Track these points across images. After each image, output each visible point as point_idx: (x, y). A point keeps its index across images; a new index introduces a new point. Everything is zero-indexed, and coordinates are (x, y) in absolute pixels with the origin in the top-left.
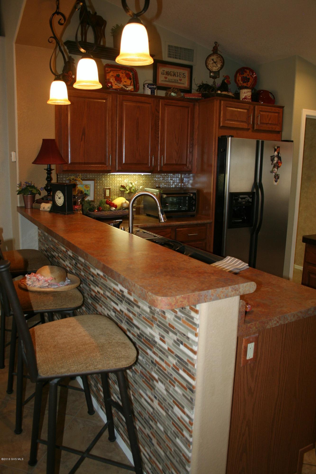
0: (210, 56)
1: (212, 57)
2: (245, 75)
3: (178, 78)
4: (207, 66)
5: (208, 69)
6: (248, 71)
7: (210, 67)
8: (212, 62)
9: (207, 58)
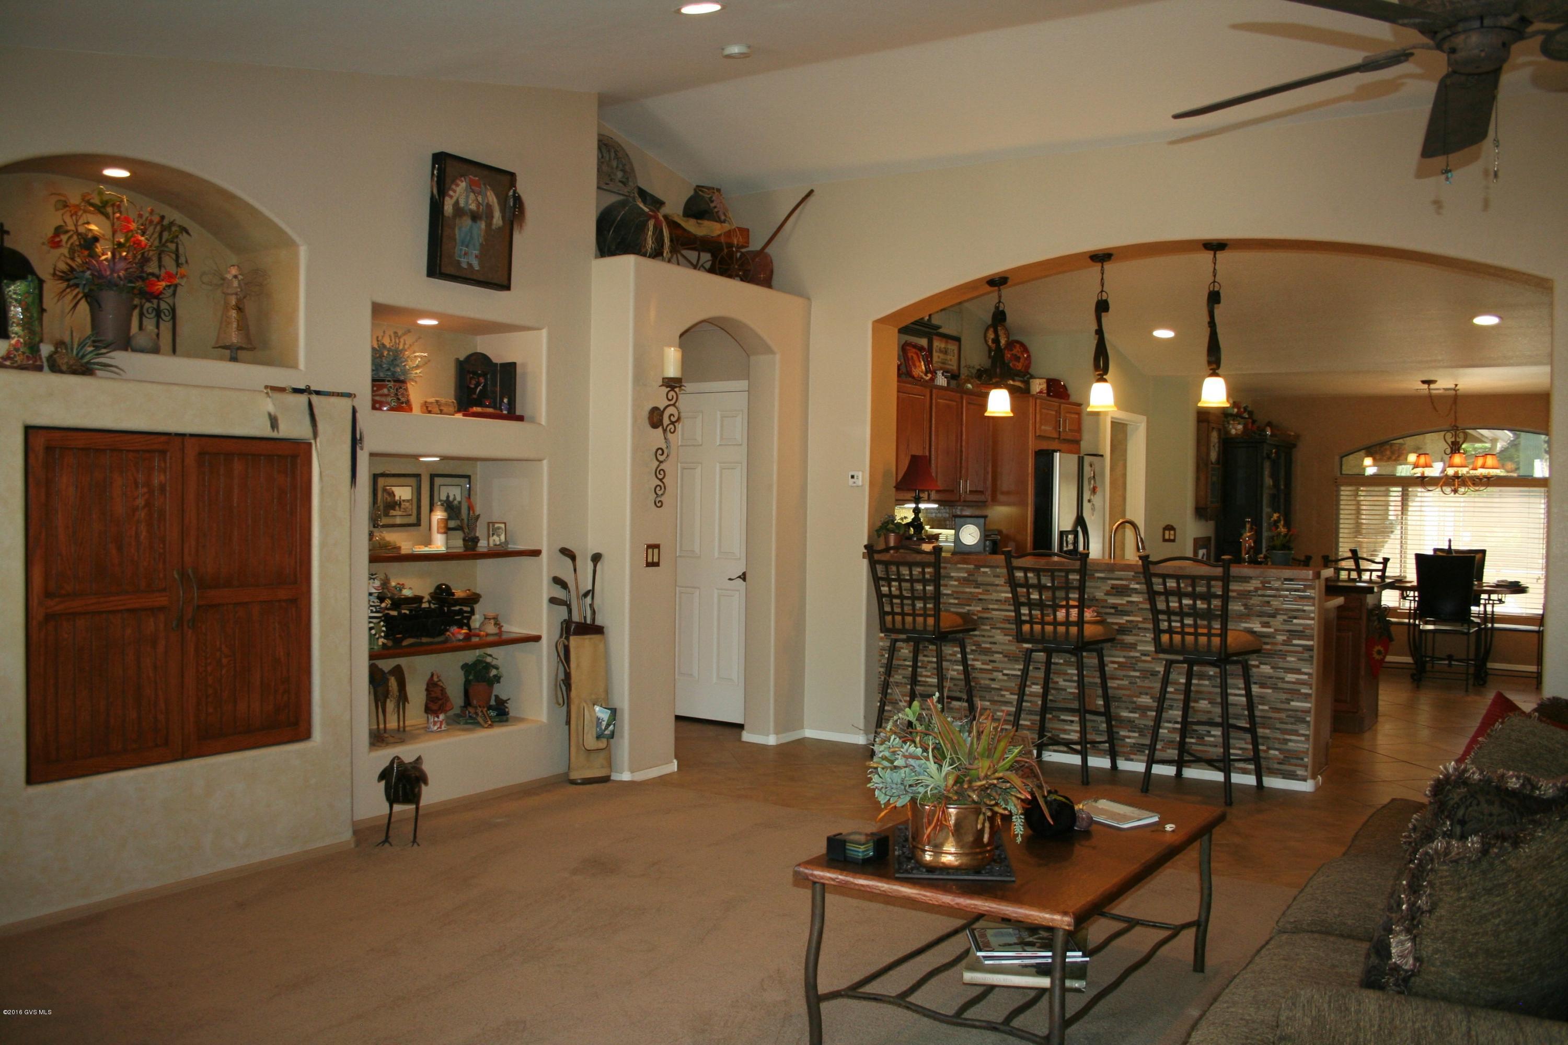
0: (990, 326)
2: (1014, 351)
3: (948, 358)
4: (986, 342)
5: (988, 345)
6: (1016, 346)
9: (987, 330)
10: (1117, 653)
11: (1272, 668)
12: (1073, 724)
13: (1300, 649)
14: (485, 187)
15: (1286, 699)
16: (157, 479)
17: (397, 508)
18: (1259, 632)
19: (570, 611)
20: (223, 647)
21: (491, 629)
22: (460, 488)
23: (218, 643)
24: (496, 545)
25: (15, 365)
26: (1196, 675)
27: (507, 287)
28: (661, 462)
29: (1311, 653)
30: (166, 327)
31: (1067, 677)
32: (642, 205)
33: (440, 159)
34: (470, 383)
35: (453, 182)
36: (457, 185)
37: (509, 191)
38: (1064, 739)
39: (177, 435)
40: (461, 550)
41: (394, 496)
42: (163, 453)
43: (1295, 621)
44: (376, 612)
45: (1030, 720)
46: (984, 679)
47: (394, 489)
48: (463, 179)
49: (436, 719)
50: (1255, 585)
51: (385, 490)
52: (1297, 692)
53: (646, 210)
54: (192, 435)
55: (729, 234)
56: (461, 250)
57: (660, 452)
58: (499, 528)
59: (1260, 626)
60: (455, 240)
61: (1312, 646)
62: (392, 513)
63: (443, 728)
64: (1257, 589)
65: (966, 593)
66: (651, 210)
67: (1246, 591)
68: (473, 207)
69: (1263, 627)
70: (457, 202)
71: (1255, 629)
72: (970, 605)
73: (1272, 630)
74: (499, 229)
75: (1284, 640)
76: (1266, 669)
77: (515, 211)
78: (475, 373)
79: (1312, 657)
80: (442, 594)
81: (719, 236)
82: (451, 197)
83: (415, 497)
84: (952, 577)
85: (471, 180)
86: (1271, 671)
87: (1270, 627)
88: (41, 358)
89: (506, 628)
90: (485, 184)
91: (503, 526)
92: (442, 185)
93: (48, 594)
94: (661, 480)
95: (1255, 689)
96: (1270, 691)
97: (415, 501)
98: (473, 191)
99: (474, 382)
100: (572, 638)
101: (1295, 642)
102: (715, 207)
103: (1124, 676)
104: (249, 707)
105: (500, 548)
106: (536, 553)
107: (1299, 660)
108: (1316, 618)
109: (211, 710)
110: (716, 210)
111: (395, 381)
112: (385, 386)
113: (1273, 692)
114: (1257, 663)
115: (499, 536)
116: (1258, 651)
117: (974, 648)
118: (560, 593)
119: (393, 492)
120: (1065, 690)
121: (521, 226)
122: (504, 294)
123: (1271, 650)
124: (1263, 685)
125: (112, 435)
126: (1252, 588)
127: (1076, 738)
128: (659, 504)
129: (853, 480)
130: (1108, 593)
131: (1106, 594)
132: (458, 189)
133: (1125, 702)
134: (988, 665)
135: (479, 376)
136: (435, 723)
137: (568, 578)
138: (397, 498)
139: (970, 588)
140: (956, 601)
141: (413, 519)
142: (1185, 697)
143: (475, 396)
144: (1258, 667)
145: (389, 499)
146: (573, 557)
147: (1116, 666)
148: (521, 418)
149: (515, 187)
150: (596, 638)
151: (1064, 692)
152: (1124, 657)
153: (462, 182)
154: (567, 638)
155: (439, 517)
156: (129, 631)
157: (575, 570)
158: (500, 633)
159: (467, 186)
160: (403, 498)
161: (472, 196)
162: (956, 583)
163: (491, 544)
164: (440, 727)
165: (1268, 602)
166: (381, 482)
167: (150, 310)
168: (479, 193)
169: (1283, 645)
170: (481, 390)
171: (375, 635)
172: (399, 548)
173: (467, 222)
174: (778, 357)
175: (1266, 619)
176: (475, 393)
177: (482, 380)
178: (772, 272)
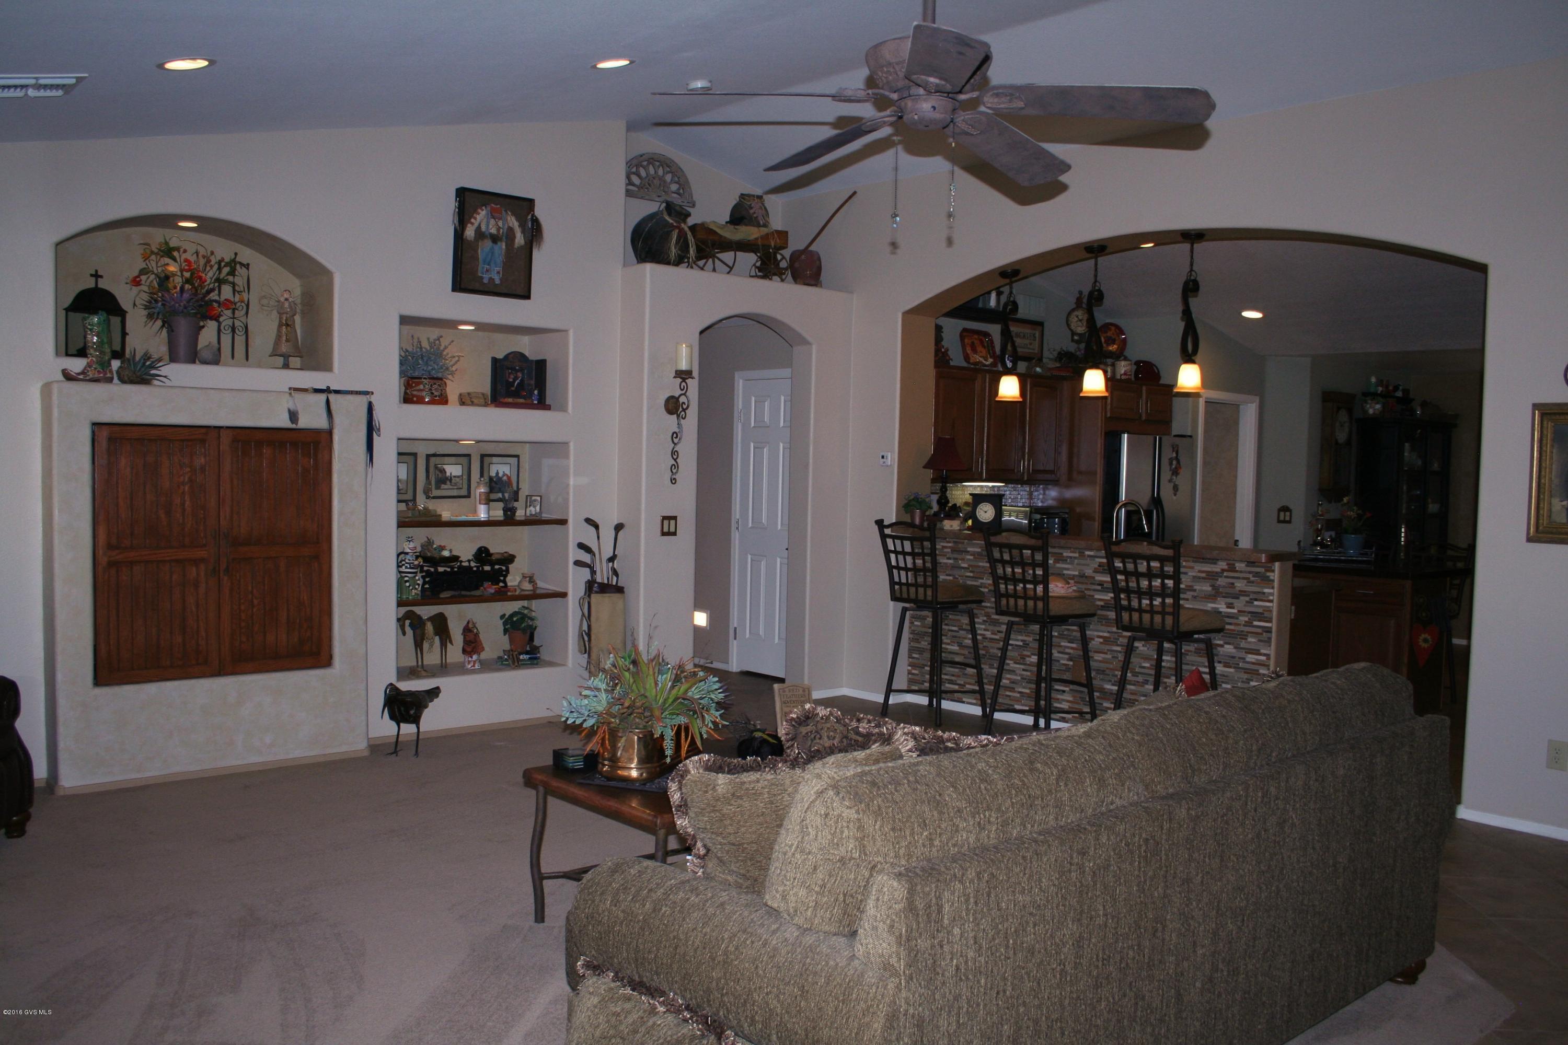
0: (1073, 310)
1: (1076, 313)
2: (1109, 334)
3: (1027, 342)
4: (1068, 325)
5: (1070, 329)
6: (1113, 328)
7: (1073, 327)
8: (1076, 319)
9: (1069, 314)
10: (1103, 628)
11: (1235, 648)
12: (1065, 694)
13: (1259, 630)
14: (507, 213)
15: (1247, 679)
16: (200, 461)
17: (448, 482)
18: (1225, 613)
19: (593, 572)
20: (255, 591)
21: (527, 586)
22: (509, 466)
23: (250, 588)
24: (531, 515)
25: (88, 378)
26: (1167, 652)
27: (528, 297)
28: (675, 444)
29: (1269, 635)
30: (240, 339)
31: (1061, 649)
32: (667, 218)
33: (462, 193)
34: (509, 377)
35: (475, 211)
36: (479, 214)
37: (528, 214)
38: (1056, 707)
39: (215, 427)
40: (502, 519)
41: (445, 472)
42: (203, 441)
43: (1256, 603)
44: (411, 568)
45: (1030, 688)
46: (993, 648)
47: (445, 467)
48: (484, 208)
49: (470, 659)
50: (1221, 567)
51: (436, 467)
52: (1256, 673)
53: (671, 221)
54: (228, 428)
55: (766, 237)
56: (483, 268)
57: (675, 435)
58: (535, 500)
59: (1225, 606)
60: (478, 259)
61: (1271, 628)
62: (443, 486)
63: (477, 667)
64: (1223, 570)
65: (979, 567)
66: (676, 222)
67: (1213, 572)
68: (494, 231)
69: (1228, 607)
70: (479, 227)
71: (1221, 610)
72: (983, 579)
73: (1235, 611)
74: (521, 247)
75: (1246, 622)
76: (1229, 649)
77: (533, 232)
78: (513, 369)
79: (1270, 639)
80: (483, 554)
81: (757, 239)
82: (472, 224)
83: (466, 473)
84: (968, 552)
85: (492, 209)
86: (1234, 651)
87: (1233, 608)
88: (111, 372)
89: (540, 584)
90: (506, 211)
91: (539, 498)
92: (463, 215)
93: (110, 547)
94: (675, 460)
95: (1219, 668)
96: (1232, 670)
97: (465, 477)
98: (494, 218)
99: (512, 376)
100: (593, 595)
101: (1256, 623)
102: (755, 213)
103: (1108, 650)
104: (277, 638)
105: (535, 518)
106: (563, 522)
107: (1260, 641)
108: (1275, 601)
109: (244, 639)
110: (755, 215)
111: (430, 378)
112: (421, 383)
113: (1236, 671)
114: (1221, 642)
115: (535, 507)
116: (1220, 630)
117: (985, 618)
118: (586, 557)
119: (444, 470)
120: (1059, 661)
121: (540, 245)
122: (526, 302)
123: (1234, 630)
124: (1227, 665)
125: (160, 429)
126: (1219, 570)
127: (1067, 707)
128: (673, 481)
129: (883, 460)
130: (1096, 571)
131: (1094, 572)
132: (479, 217)
133: (1109, 675)
134: (996, 634)
135: (517, 371)
136: (469, 662)
137: (593, 545)
138: (448, 474)
139: (983, 562)
140: (971, 575)
141: (464, 492)
142: (1156, 672)
143: (513, 389)
144: (1222, 646)
145: (440, 475)
146: (597, 527)
147: (1101, 640)
148: (548, 408)
149: (534, 211)
150: (615, 596)
151: (1058, 664)
152: (1109, 632)
153: (483, 210)
154: (589, 596)
155: (482, 490)
156: (175, 577)
157: (598, 538)
158: (535, 587)
159: (488, 214)
160: (453, 474)
161: (492, 221)
162: (971, 557)
163: (528, 514)
164: (474, 666)
165: (1233, 584)
166: (433, 460)
167: (226, 328)
168: (500, 219)
169: (1244, 625)
170: (518, 383)
171: (409, 587)
172: (440, 516)
173: (488, 244)
174: (814, 347)
175: (1230, 600)
176: (513, 386)
177: (520, 374)
178: (819, 269)
